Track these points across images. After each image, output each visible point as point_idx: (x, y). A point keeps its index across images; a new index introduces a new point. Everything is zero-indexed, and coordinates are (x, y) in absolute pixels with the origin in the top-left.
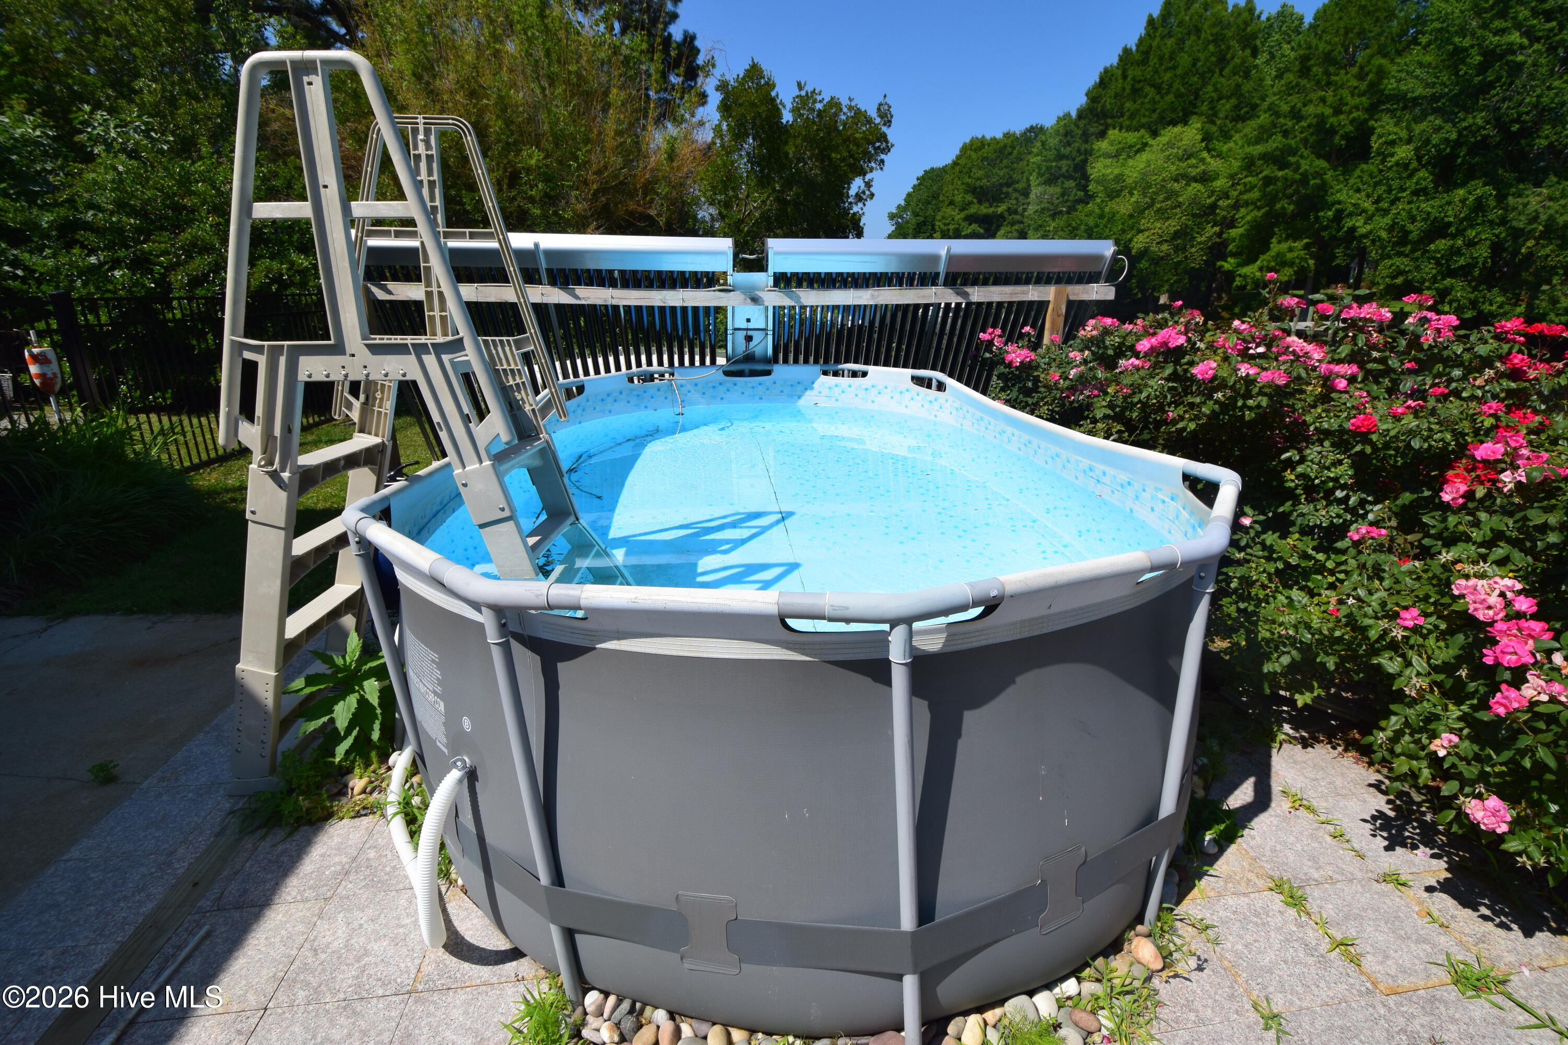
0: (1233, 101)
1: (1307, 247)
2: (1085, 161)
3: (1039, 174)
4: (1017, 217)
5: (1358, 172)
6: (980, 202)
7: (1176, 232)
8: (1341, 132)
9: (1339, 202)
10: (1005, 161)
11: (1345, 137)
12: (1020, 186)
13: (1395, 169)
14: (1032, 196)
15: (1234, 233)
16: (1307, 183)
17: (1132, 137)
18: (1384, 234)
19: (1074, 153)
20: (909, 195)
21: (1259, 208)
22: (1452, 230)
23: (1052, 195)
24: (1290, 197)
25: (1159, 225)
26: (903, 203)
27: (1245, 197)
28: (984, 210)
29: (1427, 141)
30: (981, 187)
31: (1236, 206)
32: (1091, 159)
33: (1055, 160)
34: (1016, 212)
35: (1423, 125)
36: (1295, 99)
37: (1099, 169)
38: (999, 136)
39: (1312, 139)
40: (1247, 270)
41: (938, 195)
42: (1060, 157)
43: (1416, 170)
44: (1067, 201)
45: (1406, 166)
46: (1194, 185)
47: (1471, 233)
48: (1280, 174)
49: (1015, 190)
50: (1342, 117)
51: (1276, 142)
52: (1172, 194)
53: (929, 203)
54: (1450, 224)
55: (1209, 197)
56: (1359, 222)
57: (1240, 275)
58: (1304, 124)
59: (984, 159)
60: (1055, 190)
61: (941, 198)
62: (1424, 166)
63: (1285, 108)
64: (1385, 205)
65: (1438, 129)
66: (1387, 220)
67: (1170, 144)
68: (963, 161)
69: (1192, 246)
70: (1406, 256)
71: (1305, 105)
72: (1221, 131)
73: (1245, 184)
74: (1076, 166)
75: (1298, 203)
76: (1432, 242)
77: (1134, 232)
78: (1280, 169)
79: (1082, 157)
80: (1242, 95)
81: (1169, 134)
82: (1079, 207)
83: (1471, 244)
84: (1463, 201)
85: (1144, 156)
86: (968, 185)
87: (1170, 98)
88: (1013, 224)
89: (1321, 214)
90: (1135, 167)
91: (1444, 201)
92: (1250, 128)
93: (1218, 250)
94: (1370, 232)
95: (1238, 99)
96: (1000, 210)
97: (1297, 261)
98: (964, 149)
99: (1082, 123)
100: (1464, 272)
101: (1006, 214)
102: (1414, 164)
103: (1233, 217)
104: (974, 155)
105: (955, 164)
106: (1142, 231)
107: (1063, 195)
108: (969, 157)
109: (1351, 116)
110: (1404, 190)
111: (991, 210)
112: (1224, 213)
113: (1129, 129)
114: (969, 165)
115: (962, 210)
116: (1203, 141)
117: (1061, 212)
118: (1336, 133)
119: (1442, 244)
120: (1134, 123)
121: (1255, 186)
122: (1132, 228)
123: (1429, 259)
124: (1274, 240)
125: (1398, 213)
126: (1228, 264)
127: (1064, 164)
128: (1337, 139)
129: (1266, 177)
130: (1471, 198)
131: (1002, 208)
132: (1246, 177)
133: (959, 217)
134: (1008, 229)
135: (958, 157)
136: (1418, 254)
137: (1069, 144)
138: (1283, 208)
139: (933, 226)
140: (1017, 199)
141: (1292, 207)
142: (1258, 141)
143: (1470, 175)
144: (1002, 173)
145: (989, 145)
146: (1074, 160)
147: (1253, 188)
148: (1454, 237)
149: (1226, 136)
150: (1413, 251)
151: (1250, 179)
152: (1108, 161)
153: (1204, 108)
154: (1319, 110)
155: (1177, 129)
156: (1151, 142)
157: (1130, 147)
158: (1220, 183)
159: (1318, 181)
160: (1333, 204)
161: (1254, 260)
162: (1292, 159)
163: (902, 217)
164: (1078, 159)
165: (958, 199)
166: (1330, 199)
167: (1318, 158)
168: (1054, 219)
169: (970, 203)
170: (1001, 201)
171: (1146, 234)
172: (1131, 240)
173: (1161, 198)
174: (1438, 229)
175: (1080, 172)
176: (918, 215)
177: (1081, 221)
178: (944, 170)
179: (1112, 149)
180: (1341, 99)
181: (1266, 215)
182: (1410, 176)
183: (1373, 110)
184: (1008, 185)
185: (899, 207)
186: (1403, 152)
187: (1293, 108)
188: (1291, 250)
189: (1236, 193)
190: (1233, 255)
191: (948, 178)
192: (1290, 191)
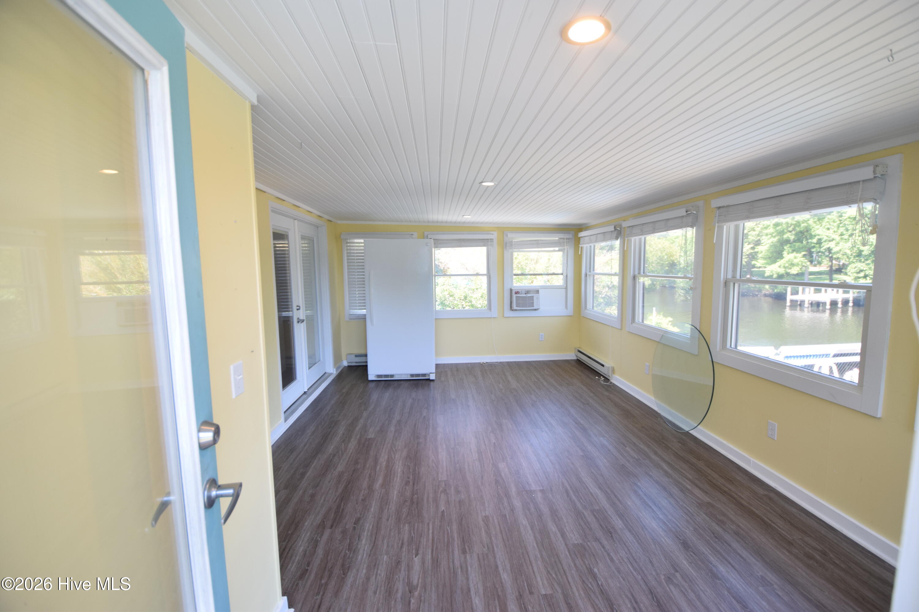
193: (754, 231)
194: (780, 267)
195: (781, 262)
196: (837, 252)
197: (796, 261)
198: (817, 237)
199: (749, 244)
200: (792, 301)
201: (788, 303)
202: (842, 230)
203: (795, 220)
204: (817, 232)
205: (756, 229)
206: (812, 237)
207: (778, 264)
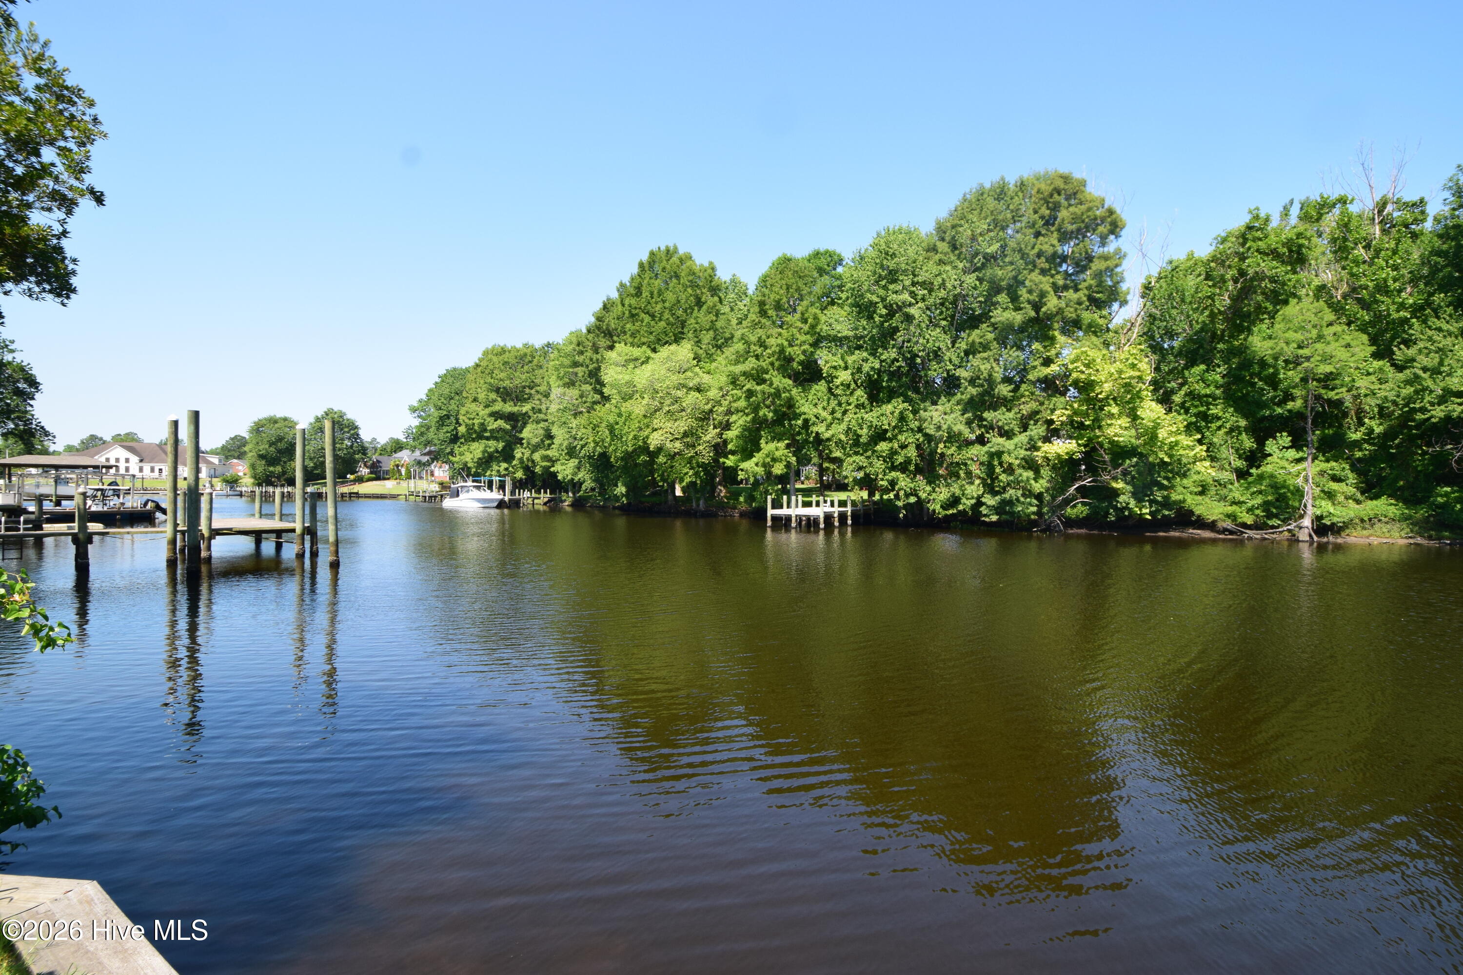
0: (711, 333)
1: (788, 446)
2: (598, 369)
3: (558, 377)
4: (541, 416)
5: (813, 391)
6: (504, 401)
7: (685, 432)
8: (797, 360)
9: (805, 414)
10: (526, 367)
11: (801, 363)
12: (542, 389)
13: (841, 387)
14: (552, 396)
15: (730, 434)
16: (780, 396)
17: (636, 352)
18: (843, 437)
19: (588, 362)
20: (430, 390)
21: (747, 415)
22: (889, 434)
23: (571, 397)
24: (768, 407)
25: (669, 425)
26: (424, 397)
27: (735, 405)
28: (509, 408)
29: (859, 370)
30: (504, 388)
31: (729, 412)
32: (603, 366)
33: (571, 367)
34: (540, 411)
35: (854, 357)
36: (760, 332)
37: (611, 375)
38: (519, 345)
39: (777, 364)
40: (745, 465)
41: (461, 392)
42: (576, 364)
43: (854, 390)
44: (585, 402)
45: (848, 386)
46: (692, 393)
47: (901, 438)
48: (759, 388)
49: (537, 392)
50: (796, 348)
51: (750, 364)
52: (676, 400)
53: (452, 398)
54: (886, 431)
55: (707, 404)
56: (820, 428)
57: (742, 470)
58: (768, 351)
59: (505, 363)
60: (574, 392)
61: (465, 394)
62: (859, 387)
63: (753, 338)
64: (838, 415)
65: (865, 360)
66: (844, 426)
67: (668, 359)
68: (483, 364)
69: (699, 445)
70: (862, 455)
71: (768, 337)
72: (707, 354)
73: (733, 396)
74: (590, 372)
75: (775, 412)
76: (876, 444)
77: (650, 430)
78: (758, 384)
79: (595, 365)
80: (717, 330)
81: (665, 352)
82: (597, 407)
83: (903, 447)
84: (892, 413)
85: (648, 367)
86: (490, 383)
87: (662, 324)
88: (538, 422)
89: (793, 422)
90: (642, 376)
91: (879, 413)
92: (729, 352)
93: (720, 449)
94: (833, 436)
95: (715, 331)
96: (524, 410)
97: (783, 458)
98: (486, 353)
99: (590, 336)
100: (903, 468)
101: (531, 413)
102: (853, 386)
103: (728, 421)
104: (495, 359)
105: (477, 365)
106: (656, 430)
107: (581, 396)
108: (490, 360)
109: (802, 348)
110: (850, 404)
111: (516, 409)
112: (720, 418)
113: (632, 345)
114: (491, 367)
115: (487, 406)
116: (694, 359)
117: (581, 412)
118: (793, 360)
119: (883, 447)
120: (636, 340)
121: (740, 397)
122: (648, 426)
123: (878, 457)
124: (762, 441)
125: (850, 421)
126: (730, 461)
127: (580, 371)
128: (795, 365)
129: (749, 390)
130: (897, 411)
131: (526, 408)
132: (732, 390)
133: (485, 412)
134: (534, 426)
135: (480, 360)
136: (869, 453)
137: (581, 353)
138: (765, 415)
139: (457, 420)
140: (539, 400)
141: (771, 414)
142: (737, 362)
143: (891, 395)
144: (523, 377)
145: (509, 352)
146: (587, 366)
147: (739, 398)
148: (890, 440)
149: (710, 357)
150: (866, 451)
151: (735, 391)
152: (619, 369)
153: (690, 335)
154: (779, 341)
155: (673, 347)
156: (653, 355)
157: (636, 359)
158: (713, 393)
159: (787, 395)
160: (800, 415)
161: (751, 456)
162: (767, 377)
163: (424, 411)
164: (591, 367)
165: (482, 396)
166: (798, 411)
167: (784, 377)
168: (575, 418)
169: (494, 401)
170: (525, 400)
171: (660, 432)
172: (647, 437)
173: (668, 402)
174: (880, 435)
175: (595, 375)
176: (440, 409)
177: (601, 418)
178: (467, 370)
179: (621, 360)
180: (793, 335)
181: (754, 420)
182: (852, 393)
183: (816, 345)
184: (531, 388)
185: (420, 401)
186: (844, 376)
187: (760, 338)
188: (777, 449)
189: (727, 402)
190: (733, 453)
191: (470, 377)
192: (768, 402)
193: (721, 405)
194: (757, 465)
195: (758, 457)
196: (828, 440)
197: (778, 454)
198: (803, 417)
199: (715, 427)
200: (775, 518)
201: (769, 523)
202: (833, 403)
203: (774, 386)
204: (803, 409)
205: (723, 402)
206: (797, 416)
207: (754, 460)
